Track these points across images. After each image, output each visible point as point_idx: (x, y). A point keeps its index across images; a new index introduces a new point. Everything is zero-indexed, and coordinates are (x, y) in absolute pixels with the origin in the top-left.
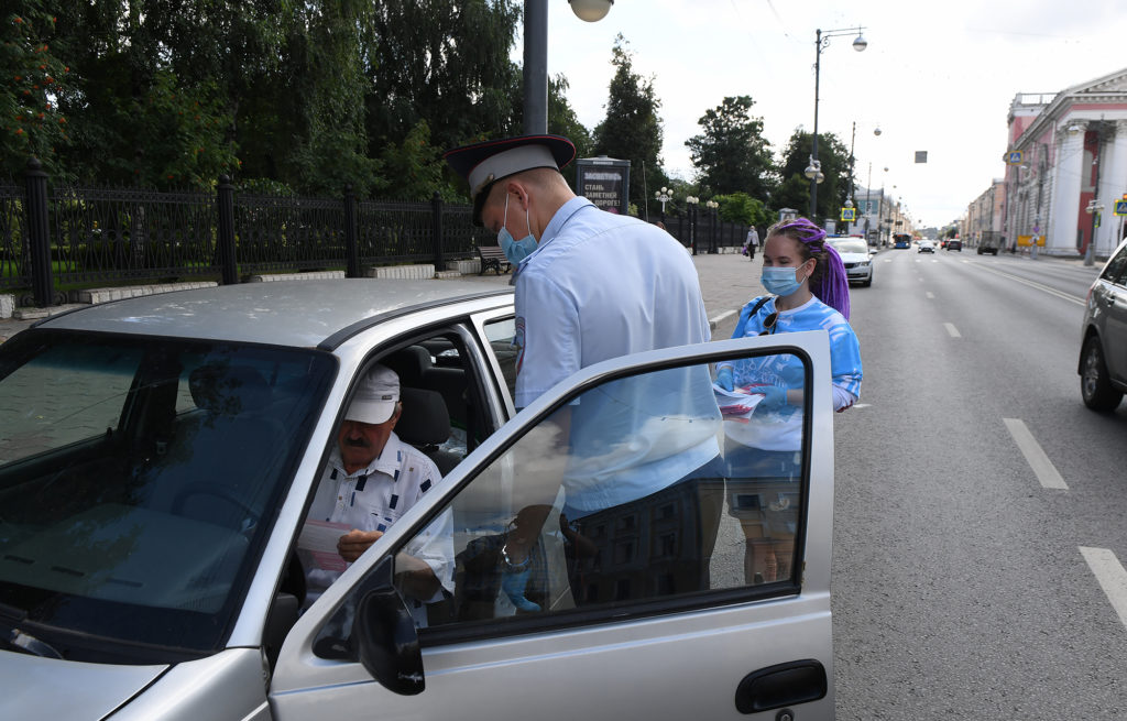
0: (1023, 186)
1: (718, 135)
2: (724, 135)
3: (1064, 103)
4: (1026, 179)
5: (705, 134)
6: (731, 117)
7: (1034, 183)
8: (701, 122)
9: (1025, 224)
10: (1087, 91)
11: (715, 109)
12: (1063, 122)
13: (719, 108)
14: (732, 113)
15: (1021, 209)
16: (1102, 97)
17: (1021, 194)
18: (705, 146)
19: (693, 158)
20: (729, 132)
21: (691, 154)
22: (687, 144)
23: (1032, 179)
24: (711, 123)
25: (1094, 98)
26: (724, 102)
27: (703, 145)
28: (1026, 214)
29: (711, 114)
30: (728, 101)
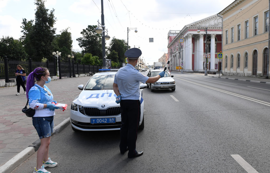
0: (174, 53)
1: (87, 37)
2: (90, 37)
3: (186, 29)
4: (174, 52)
5: (83, 37)
6: (91, 32)
7: (177, 52)
8: (81, 33)
9: (176, 63)
10: (192, 26)
11: (85, 29)
12: (186, 35)
13: (87, 29)
14: (92, 30)
15: (174, 60)
16: (196, 28)
17: (174, 56)
18: (83, 40)
19: (79, 44)
20: (91, 36)
21: (78, 43)
22: (77, 40)
23: (177, 51)
24: (85, 33)
25: (194, 28)
26: (88, 27)
27: (82, 40)
28: (176, 61)
29: (84, 31)
30: (89, 26)
